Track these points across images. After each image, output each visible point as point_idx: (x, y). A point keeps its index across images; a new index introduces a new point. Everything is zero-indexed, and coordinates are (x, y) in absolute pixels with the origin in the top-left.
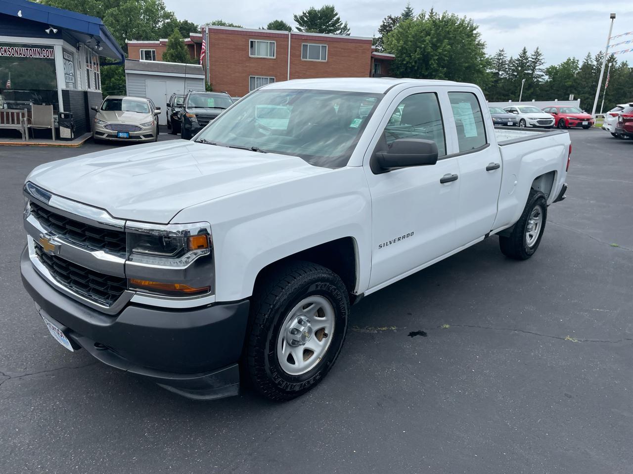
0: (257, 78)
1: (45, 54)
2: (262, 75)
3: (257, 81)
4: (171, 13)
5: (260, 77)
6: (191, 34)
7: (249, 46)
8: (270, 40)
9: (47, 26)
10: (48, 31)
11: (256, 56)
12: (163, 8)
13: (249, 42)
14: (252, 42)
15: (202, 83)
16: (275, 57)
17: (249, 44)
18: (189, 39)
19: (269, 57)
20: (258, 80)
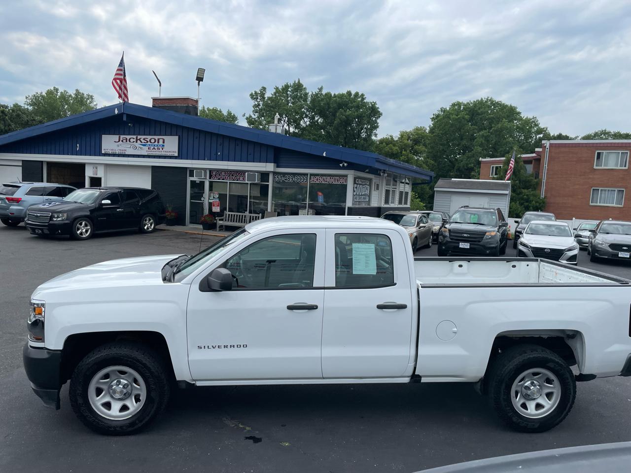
0: (601, 190)
1: (342, 181)
2: (607, 187)
3: (601, 194)
4: (544, 128)
5: (606, 189)
6: (537, 150)
7: (594, 157)
8: (622, 150)
9: (341, 162)
10: (341, 165)
11: (603, 167)
12: (536, 125)
13: (595, 153)
14: (599, 154)
15: (505, 198)
16: (627, 168)
17: (595, 155)
18: (534, 155)
19: (619, 168)
20: (603, 192)
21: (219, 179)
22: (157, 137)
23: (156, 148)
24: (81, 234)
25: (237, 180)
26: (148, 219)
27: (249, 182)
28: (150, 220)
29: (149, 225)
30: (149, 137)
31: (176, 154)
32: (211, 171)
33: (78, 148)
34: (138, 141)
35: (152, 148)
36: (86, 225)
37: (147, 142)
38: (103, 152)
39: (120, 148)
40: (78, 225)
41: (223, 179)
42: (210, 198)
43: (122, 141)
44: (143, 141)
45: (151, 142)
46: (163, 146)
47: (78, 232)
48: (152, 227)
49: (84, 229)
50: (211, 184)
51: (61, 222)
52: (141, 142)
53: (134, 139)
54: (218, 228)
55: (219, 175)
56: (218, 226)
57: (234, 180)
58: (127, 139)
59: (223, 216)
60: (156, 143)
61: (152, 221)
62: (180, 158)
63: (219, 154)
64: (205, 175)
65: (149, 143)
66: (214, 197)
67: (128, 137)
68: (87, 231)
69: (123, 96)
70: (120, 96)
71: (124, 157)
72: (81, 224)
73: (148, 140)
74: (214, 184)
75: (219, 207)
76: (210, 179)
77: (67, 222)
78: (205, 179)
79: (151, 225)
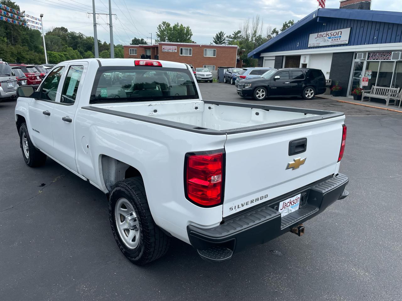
21: (374, 59)
22: (337, 31)
23: (336, 39)
24: (259, 97)
25: (387, 60)
26: (309, 90)
27: (395, 60)
28: (311, 91)
29: (309, 94)
30: (333, 32)
31: (347, 42)
32: (369, 53)
33: (298, 45)
34: (327, 35)
35: (334, 39)
36: (263, 92)
37: (332, 35)
38: (309, 46)
39: (318, 42)
40: (257, 91)
41: (377, 59)
42: (366, 75)
43: (319, 37)
44: (330, 35)
45: (334, 35)
46: (340, 37)
47: (257, 96)
48: (312, 96)
49: (261, 94)
50: (368, 63)
51: (248, 89)
52: (329, 36)
53: (325, 34)
54: (362, 99)
55: (375, 56)
56: (363, 97)
57: (384, 59)
58: (321, 35)
59: (370, 89)
60: (337, 36)
61: (312, 91)
62: (349, 45)
63: (375, 38)
64: (364, 57)
65: (333, 36)
66: (368, 75)
67: (322, 33)
68: (263, 95)
69: (322, 3)
70: (320, 4)
71: (318, 48)
72: (260, 91)
73: (332, 34)
74: (370, 64)
75: (367, 82)
76: (368, 59)
77: (251, 89)
78: (364, 60)
79: (312, 94)
